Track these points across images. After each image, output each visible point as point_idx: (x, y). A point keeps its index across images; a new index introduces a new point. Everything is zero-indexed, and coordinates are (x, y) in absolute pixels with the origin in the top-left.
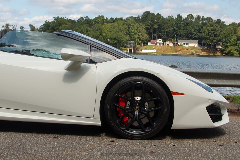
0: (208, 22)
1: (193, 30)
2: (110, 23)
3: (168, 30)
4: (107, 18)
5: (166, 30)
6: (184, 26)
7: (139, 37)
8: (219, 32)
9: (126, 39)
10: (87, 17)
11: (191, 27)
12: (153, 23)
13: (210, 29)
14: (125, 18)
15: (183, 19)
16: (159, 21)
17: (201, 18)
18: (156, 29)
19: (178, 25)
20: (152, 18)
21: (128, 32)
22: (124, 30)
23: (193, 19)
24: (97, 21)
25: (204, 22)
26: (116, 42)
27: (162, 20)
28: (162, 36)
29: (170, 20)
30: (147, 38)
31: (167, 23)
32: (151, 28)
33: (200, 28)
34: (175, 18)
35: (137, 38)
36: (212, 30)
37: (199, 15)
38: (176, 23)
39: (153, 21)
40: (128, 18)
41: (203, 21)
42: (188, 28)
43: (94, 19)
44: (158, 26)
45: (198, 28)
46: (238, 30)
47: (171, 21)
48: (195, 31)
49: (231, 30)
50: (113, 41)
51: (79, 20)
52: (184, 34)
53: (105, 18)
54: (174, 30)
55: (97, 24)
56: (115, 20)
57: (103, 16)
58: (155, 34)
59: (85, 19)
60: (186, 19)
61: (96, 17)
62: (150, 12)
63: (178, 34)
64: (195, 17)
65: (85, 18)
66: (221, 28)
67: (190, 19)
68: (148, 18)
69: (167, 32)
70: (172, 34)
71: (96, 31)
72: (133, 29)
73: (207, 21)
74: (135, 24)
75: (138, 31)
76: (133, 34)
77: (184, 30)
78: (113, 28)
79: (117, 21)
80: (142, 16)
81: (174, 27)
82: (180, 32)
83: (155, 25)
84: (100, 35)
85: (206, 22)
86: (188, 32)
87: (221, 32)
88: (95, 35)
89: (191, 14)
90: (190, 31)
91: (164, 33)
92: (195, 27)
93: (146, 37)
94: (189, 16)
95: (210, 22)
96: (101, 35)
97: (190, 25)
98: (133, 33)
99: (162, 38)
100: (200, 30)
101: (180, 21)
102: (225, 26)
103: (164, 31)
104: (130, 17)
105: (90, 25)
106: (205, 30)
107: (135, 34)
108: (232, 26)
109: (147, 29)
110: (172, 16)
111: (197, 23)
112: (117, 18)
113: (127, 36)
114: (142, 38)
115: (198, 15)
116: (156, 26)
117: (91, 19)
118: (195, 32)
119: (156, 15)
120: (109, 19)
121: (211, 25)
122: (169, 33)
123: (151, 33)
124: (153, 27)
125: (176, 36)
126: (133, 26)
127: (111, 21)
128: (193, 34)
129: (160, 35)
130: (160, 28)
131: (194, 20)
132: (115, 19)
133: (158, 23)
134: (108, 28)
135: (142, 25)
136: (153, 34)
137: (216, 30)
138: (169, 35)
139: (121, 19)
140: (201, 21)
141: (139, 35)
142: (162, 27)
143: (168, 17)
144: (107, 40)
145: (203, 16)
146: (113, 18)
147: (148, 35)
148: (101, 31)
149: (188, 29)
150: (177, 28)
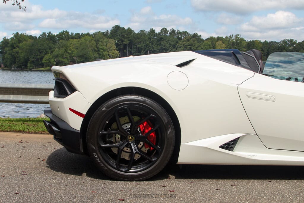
0: (184, 37)
1: (168, 45)
2: (75, 39)
3: (140, 46)
4: (72, 34)
5: (138, 46)
6: (158, 41)
7: (109, 54)
8: (196, 47)
9: (95, 57)
10: (50, 33)
11: (165, 42)
12: (123, 39)
13: (186, 44)
14: (92, 34)
15: (157, 33)
16: (130, 36)
17: (176, 32)
18: (126, 45)
19: (151, 40)
20: (122, 33)
21: (96, 49)
22: (92, 46)
23: (168, 33)
24: (61, 36)
25: (180, 36)
26: (83, 60)
27: (133, 35)
28: (134, 53)
29: (141, 35)
30: (117, 55)
31: (138, 38)
32: (122, 44)
33: (175, 43)
34: (147, 33)
35: (106, 55)
36: (188, 46)
37: (174, 29)
38: (149, 38)
39: (123, 36)
40: (95, 33)
41: (178, 35)
42: (162, 43)
43: (57, 35)
44: (129, 42)
45: (173, 43)
46: (217, 45)
47: (143, 35)
48: (170, 46)
49: (209, 45)
50: (80, 59)
51: (41, 36)
52: (157, 50)
53: (70, 34)
54: (147, 45)
55: (61, 40)
56: (80, 36)
57: (67, 31)
58: (125, 51)
59: (47, 35)
60: (159, 33)
61: (60, 33)
62: (120, 26)
63: (151, 50)
64: (169, 31)
65: (47, 33)
66: (198, 43)
67: (164, 33)
68: (117, 33)
69: (139, 48)
70: (144, 51)
71: (61, 48)
72: (101, 46)
73: (182, 35)
74: (103, 39)
75: (108, 47)
76: (102, 51)
77: (157, 45)
78: (79, 44)
79: (84, 37)
80: (111, 31)
81: (147, 43)
82: (153, 48)
83: (126, 40)
84: (65, 52)
85: (182, 37)
86: (162, 47)
87: (199, 47)
88: (60, 53)
89: (165, 28)
90: (165, 46)
91: (136, 49)
92: (169, 42)
93: (116, 53)
94: (162, 30)
95: (186, 36)
96: (67, 53)
97: (164, 40)
98: (102, 49)
99: (133, 55)
100: (175, 45)
101: (154, 36)
102: (202, 40)
103: (135, 47)
104: (97, 32)
105: (53, 41)
106: (181, 45)
107: (104, 50)
108: (210, 40)
109: (117, 45)
110: (144, 30)
111: (172, 38)
112: (82, 33)
113: (95, 53)
114: (112, 55)
115: (172, 29)
116: (126, 42)
117: (55, 35)
118: (170, 48)
119: (126, 29)
120: (74, 35)
121: (187, 40)
122: (141, 49)
123: (121, 50)
124: (123, 43)
125: (149, 52)
126: (102, 42)
127: (77, 37)
128: (168, 49)
129: (131, 51)
130: (131, 44)
131: (168, 35)
132: (81, 34)
133: (129, 38)
134: (74, 45)
135: (111, 41)
136: (124, 51)
137: (193, 45)
138: (141, 51)
139: (88, 34)
140: (176, 35)
141: (108, 52)
142: (134, 43)
143: (140, 31)
144: (73, 58)
145: (178, 30)
146: (79, 34)
147: (118, 51)
148: (66, 48)
149: (162, 45)
150: (150, 43)
